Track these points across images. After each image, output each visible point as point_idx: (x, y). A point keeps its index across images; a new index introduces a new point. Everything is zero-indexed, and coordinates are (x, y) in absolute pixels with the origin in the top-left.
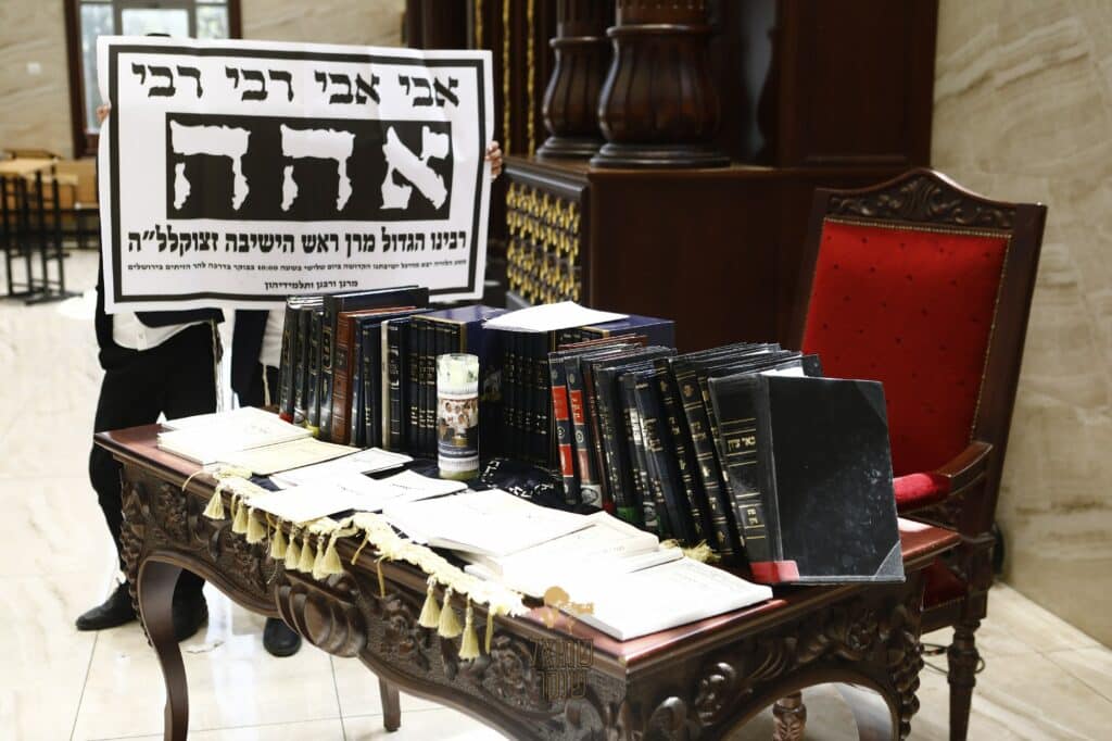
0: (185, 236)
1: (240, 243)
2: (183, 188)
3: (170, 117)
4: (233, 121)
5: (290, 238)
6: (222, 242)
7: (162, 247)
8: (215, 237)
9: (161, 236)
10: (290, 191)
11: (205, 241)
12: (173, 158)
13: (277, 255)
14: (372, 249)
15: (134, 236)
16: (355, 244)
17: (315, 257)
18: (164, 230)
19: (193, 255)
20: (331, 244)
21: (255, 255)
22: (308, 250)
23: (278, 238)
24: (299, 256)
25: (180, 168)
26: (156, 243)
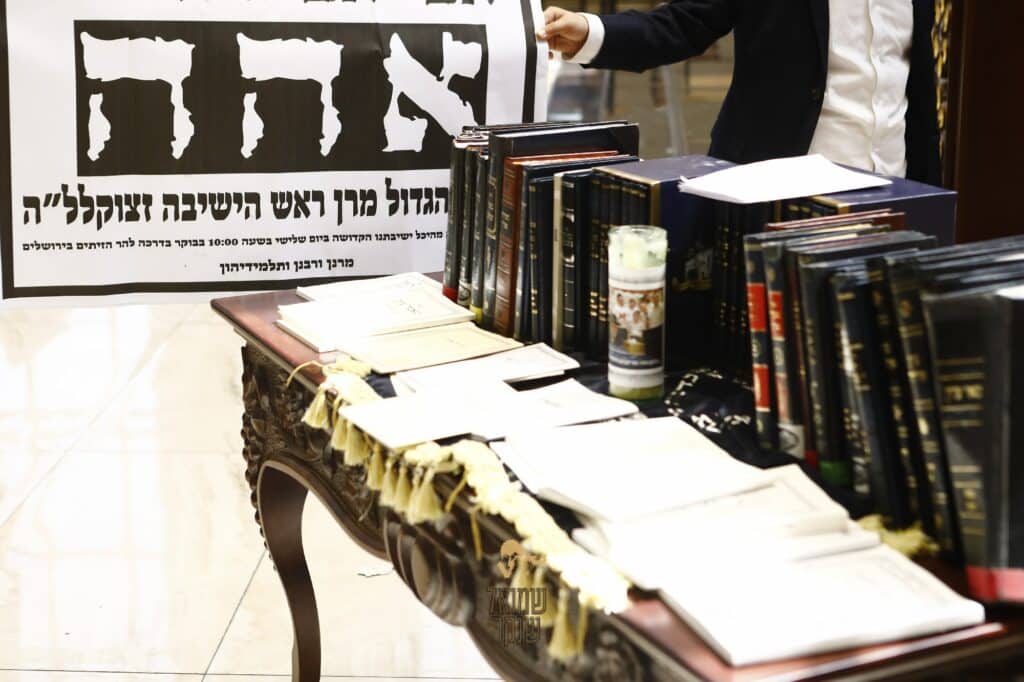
0: (104, 200)
1: (184, 208)
2: (100, 130)
3: (80, 26)
5: (254, 198)
6: (157, 207)
7: (71, 217)
8: (148, 200)
9: (69, 201)
11: (133, 208)
12: (86, 87)
13: (236, 223)
14: (372, 211)
15: (31, 202)
16: (348, 205)
17: (291, 225)
18: (73, 192)
19: (116, 229)
20: (313, 206)
21: (205, 224)
22: (281, 214)
23: (238, 198)
24: (268, 224)
25: (96, 101)
26: (62, 210)
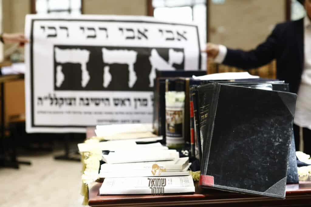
0: (62, 99)
1: (86, 102)
2: (61, 77)
3: (56, 46)
4: (82, 48)
5: (107, 99)
6: (78, 101)
7: (52, 103)
8: (75, 99)
9: (51, 99)
10: (107, 78)
11: (71, 101)
12: (56, 64)
13: (102, 107)
14: (146, 105)
15: (40, 99)
16: (138, 103)
17: (119, 108)
18: (52, 96)
19: (65, 107)
20: (127, 103)
21: (92, 107)
22: (116, 105)
23: (103, 100)
24: (112, 108)
25: (59, 68)
26: (49, 101)
